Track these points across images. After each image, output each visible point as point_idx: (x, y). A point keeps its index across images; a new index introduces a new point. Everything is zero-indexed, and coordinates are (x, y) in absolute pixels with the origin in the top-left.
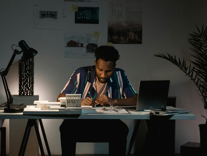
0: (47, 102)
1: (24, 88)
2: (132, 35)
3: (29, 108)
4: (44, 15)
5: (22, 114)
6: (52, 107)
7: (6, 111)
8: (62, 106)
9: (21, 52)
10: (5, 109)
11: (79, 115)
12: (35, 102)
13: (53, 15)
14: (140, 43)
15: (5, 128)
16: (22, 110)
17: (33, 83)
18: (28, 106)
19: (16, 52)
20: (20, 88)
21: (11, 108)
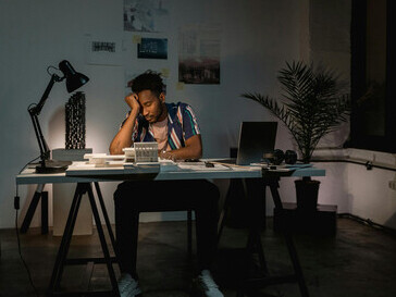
0: (104, 156)
1: (72, 139)
2: (208, 73)
3: (77, 166)
4: (97, 47)
5: (64, 174)
6: (112, 163)
7: (39, 170)
8: (128, 161)
9: (62, 79)
10: (37, 168)
11: (156, 174)
12: (86, 156)
13: (109, 47)
14: (218, 83)
15: (47, 193)
16: (63, 169)
17: (84, 133)
18: (74, 163)
19: (55, 78)
20: (67, 139)
21: (46, 166)
